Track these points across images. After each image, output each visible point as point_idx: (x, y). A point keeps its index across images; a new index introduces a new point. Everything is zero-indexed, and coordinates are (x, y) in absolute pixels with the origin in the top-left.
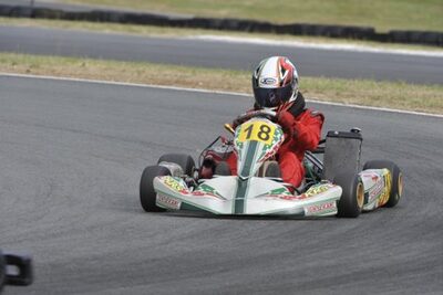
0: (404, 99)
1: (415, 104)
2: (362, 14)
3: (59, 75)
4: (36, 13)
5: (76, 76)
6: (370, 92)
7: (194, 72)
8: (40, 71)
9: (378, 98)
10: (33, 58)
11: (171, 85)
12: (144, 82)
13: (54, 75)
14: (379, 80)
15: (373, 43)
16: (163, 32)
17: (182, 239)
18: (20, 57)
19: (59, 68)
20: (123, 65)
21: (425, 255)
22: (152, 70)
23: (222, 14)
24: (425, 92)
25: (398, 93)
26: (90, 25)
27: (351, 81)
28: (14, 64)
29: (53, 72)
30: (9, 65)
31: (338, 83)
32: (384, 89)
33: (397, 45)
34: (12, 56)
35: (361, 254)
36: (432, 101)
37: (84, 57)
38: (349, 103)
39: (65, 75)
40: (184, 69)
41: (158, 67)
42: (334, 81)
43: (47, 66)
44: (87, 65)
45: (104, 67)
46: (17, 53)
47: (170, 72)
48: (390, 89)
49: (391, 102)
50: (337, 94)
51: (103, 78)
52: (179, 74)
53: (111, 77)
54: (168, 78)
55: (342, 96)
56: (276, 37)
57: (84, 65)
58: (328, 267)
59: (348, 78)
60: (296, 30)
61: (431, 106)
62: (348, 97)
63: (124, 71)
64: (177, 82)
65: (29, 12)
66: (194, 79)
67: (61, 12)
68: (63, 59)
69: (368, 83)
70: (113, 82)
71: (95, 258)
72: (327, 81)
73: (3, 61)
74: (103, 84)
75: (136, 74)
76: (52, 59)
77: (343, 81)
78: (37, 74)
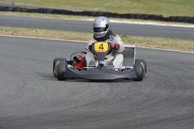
0: (177, 45)
1: (182, 48)
2: (156, 9)
3: (26, 36)
4: (15, 10)
5: (33, 36)
6: (162, 42)
7: (85, 35)
8: (18, 34)
9: (166, 45)
10: (14, 28)
11: (75, 40)
12: (63, 38)
13: (24, 36)
14: (165, 37)
15: (162, 22)
16: (70, 17)
17: (82, 106)
18: (9, 28)
19: (26, 33)
20: (54, 31)
21: (188, 113)
22: (66, 34)
23: (96, 9)
24: (186, 43)
25: (174, 43)
26: (38, 14)
27: (154, 38)
28: (6, 31)
29: (23, 35)
30: (4, 31)
31: (147, 39)
32: (168, 41)
33: (172, 23)
34: (5, 28)
35: (160, 112)
36: (189, 46)
37: (37, 28)
38: (153, 47)
39: (29, 36)
40: (80, 33)
41: (69, 32)
42: (146, 38)
43: (20, 32)
44: (38, 32)
45: (46, 32)
46: (7, 26)
47: (74, 34)
48: (171, 41)
49: (171, 47)
50: (148, 43)
51: (45, 37)
52: (79, 35)
53: (49, 37)
54: (74, 37)
55: (150, 44)
56: (120, 19)
57: (37, 31)
58: (146, 118)
59: (153, 37)
60: (128, 16)
61: (189, 49)
62: (152, 45)
63: (54, 34)
64: (78, 39)
65: (12, 9)
66: (85, 37)
67: (25, 9)
68: (27, 29)
69: (161, 39)
70: (49, 39)
71: (44, 114)
72: (143, 38)
73: (1, 30)
74: (46, 40)
75: (59, 35)
76: (23, 29)
77: (150, 38)
78: (17, 35)
